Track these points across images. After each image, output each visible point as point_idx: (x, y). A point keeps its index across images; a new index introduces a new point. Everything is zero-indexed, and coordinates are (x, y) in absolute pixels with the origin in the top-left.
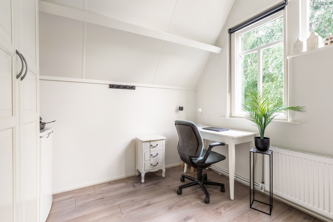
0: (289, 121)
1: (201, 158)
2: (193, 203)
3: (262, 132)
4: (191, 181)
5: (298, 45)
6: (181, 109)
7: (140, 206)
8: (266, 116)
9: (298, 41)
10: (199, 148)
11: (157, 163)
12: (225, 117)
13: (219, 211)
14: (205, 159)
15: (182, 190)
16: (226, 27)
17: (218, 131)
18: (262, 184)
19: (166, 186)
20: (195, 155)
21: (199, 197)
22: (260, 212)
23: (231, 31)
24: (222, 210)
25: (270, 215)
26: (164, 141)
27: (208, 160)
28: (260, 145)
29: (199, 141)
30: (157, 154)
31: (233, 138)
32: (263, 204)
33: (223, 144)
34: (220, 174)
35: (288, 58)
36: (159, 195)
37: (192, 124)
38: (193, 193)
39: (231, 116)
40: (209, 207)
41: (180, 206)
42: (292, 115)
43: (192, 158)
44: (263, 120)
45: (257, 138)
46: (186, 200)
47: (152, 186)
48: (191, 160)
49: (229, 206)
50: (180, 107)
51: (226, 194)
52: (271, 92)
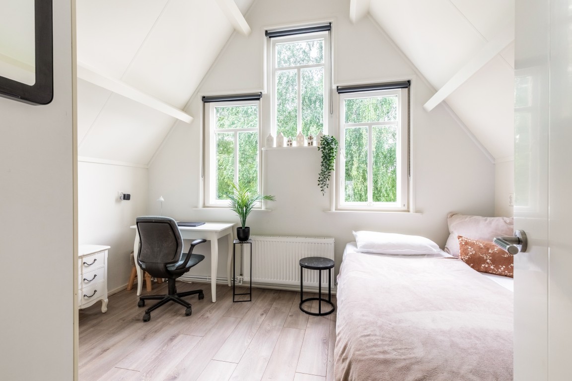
0: (263, 209)
1: (181, 262)
2: (172, 322)
3: (244, 222)
4: (159, 301)
5: (270, 139)
6: (127, 197)
7: (90, 358)
8: (247, 206)
9: (270, 136)
10: (178, 250)
11: (95, 291)
12: (197, 207)
13: (206, 316)
14: (186, 263)
15: (150, 315)
16: (198, 92)
17: (195, 226)
18: (241, 277)
19: (118, 321)
20: (173, 260)
21: (176, 313)
22: (243, 302)
23: (206, 100)
24: (208, 315)
25: (251, 301)
26: (107, 252)
27: (190, 263)
28: (242, 235)
29: (178, 241)
30: (95, 276)
31: (216, 232)
32: (243, 295)
33: (204, 241)
34: (190, 283)
35: (263, 149)
36: (114, 333)
37: (170, 221)
38: (165, 313)
39: (204, 206)
40: (191, 318)
41: (156, 332)
42: (266, 204)
43: (168, 265)
44: (245, 209)
45: (239, 229)
46: (161, 323)
47: (92, 329)
48: (166, 268)
49: (213, 309)
50: (124, 195)
51: (205, 300)
52: (228, 167)
